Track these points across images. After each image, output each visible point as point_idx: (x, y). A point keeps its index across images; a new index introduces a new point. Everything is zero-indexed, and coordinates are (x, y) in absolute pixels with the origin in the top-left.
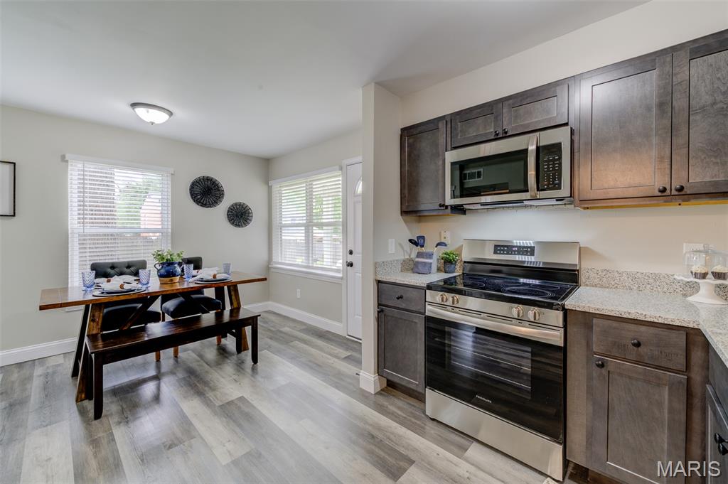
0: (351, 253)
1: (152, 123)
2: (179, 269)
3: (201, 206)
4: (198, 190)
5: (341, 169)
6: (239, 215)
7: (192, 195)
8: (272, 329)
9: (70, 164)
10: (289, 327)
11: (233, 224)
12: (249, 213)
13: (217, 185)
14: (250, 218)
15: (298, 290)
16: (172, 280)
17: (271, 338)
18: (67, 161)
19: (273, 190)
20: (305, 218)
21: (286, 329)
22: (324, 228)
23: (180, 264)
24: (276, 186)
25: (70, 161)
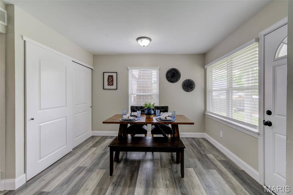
0: (269, 113)
1: (144, 46)
2: (153, 112)
3: (171, 82)
4: (169, 75)
5: (258, 40)
6: (189, 86)
7: (167, 77)
8: (202, 152)
9: (129, 70)
10: (213, 155)
11: (185, 90)
12: (193, 84)
13: (178, 72)
14: (194, 87)
15: (221, 132)
16: (149, 117)
17: (199, 160)
18: (128, 70)
19: (207, 70)
20: (226, 85)
21: (211, 156)
22: (245, 91)
23: (153, 109)
24: (209, 68)
25: (129, 69)
